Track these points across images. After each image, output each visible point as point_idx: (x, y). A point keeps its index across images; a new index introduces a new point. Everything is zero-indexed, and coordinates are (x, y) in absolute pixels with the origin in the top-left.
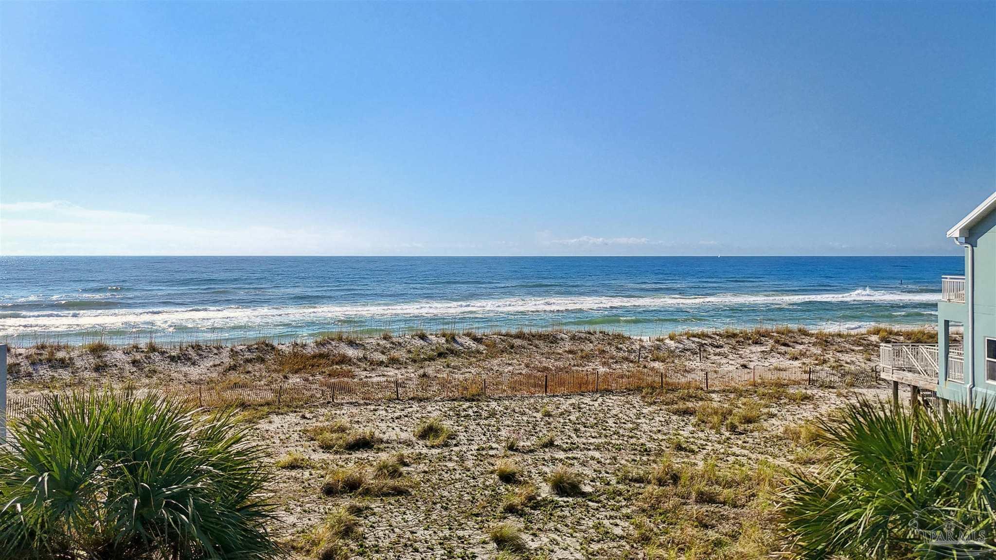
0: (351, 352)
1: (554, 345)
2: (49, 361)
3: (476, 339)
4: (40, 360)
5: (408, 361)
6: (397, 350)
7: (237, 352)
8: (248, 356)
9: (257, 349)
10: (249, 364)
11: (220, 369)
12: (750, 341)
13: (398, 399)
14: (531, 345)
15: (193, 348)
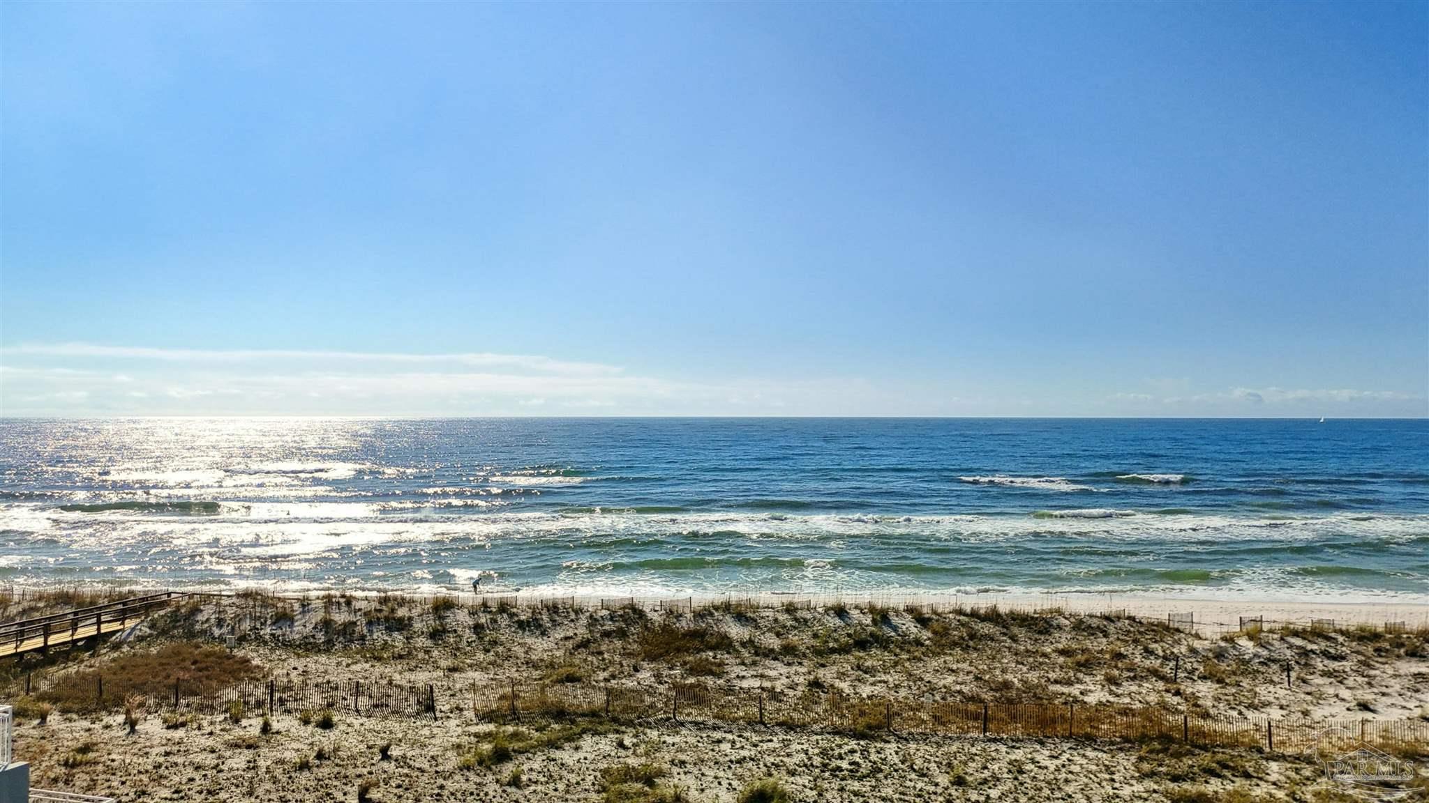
0: (736, 631)
1: (1042, 638)
2: (387, 619)
3: (922, 621)
4: (378, 619)
5: (808, 651)
6: (799, 632)
7: (596, 620)
8: (609, 626)
9: (621, 616)
10: (606, 639)
11: (570, 644)
12: (1402, 651)
13: (762, 723)
14: (1005, 634)
15: (548, 610)
